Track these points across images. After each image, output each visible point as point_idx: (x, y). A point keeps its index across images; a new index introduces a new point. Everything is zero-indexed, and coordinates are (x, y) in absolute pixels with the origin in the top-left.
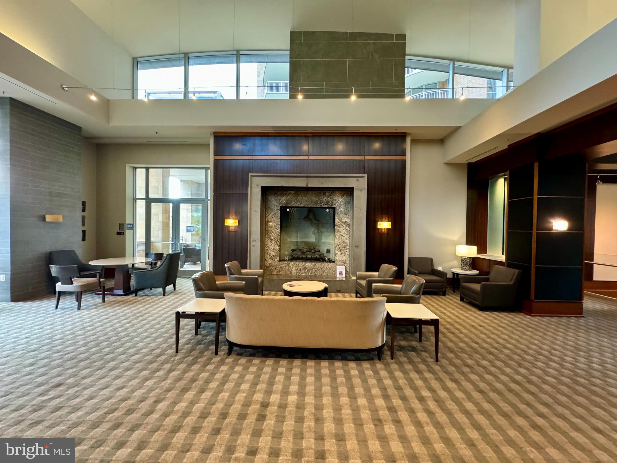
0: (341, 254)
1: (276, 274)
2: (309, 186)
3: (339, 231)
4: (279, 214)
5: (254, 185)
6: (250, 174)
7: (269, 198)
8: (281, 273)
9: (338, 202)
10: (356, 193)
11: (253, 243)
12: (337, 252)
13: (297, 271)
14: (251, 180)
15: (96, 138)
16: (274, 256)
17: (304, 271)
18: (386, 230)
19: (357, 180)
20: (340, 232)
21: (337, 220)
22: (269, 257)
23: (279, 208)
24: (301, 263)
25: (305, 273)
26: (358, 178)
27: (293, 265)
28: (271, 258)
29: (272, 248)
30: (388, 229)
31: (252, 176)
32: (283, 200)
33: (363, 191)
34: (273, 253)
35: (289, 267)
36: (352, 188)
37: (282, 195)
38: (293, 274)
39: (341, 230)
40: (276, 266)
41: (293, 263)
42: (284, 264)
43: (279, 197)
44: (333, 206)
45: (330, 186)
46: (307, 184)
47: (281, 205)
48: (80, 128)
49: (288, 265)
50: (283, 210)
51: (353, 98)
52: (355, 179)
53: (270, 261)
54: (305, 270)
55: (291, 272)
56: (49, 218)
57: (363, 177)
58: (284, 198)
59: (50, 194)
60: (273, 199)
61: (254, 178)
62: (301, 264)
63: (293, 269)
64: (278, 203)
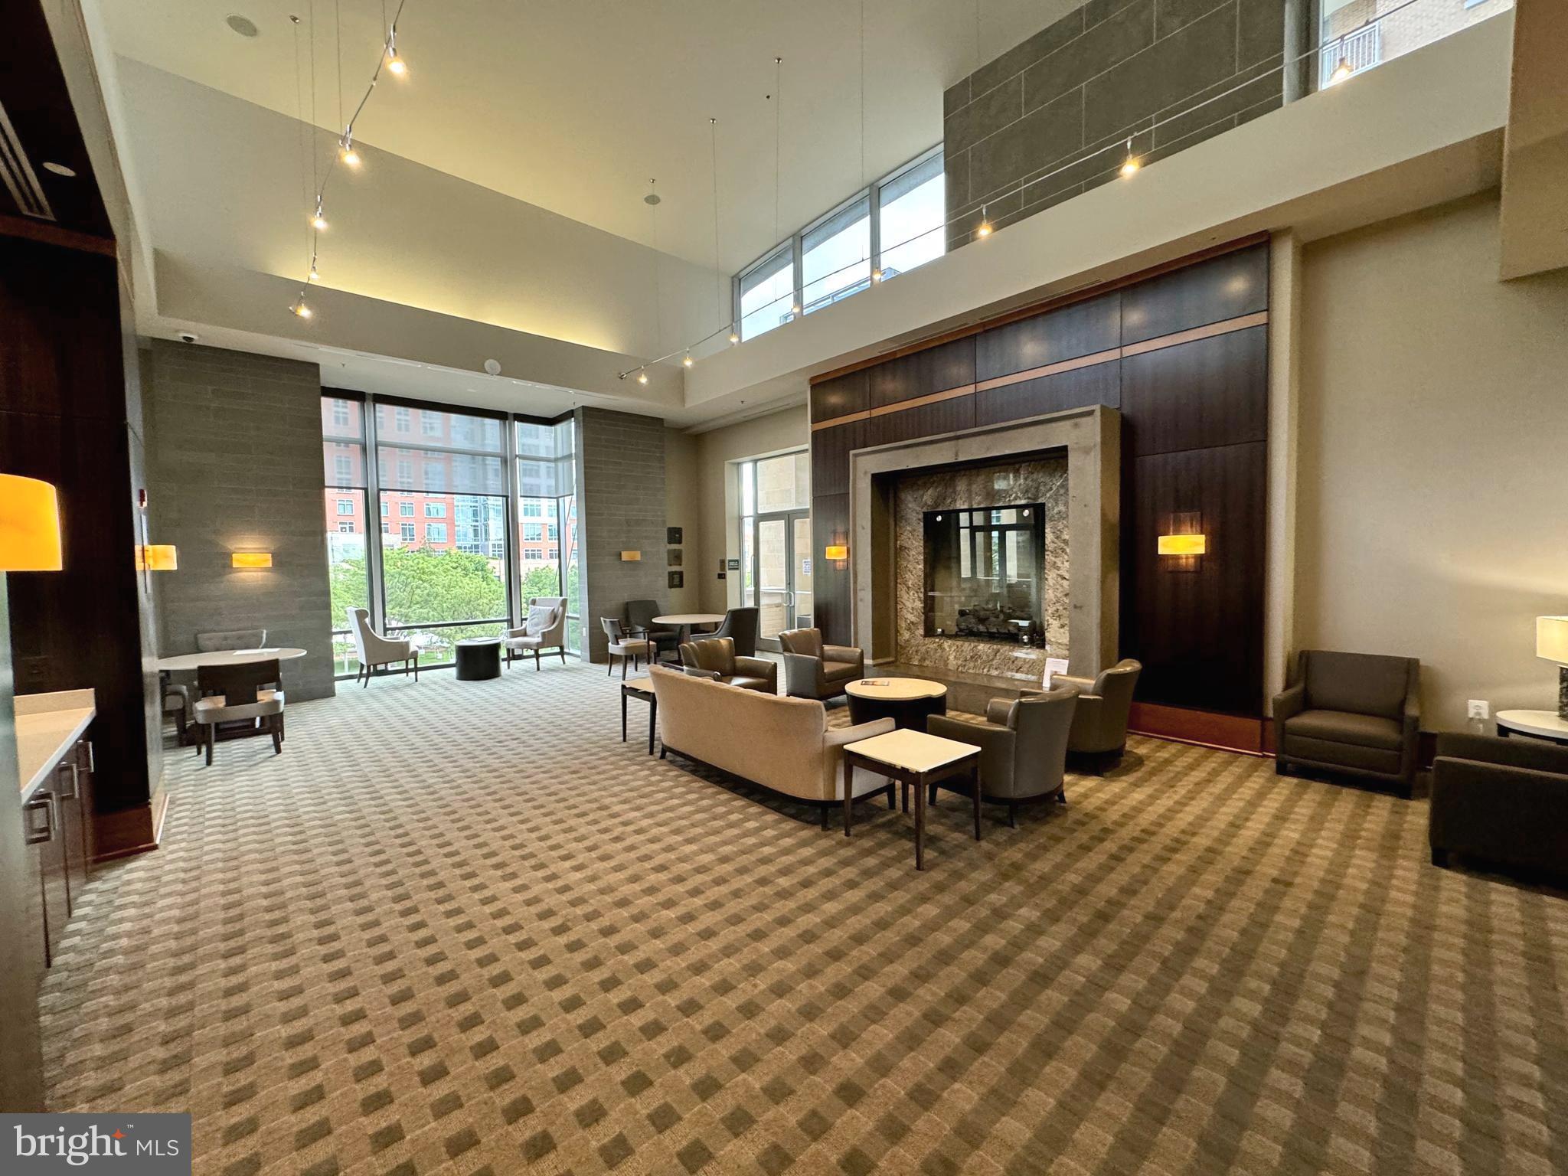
0: (1062, 626)
1: (916, 663)
2: (961, 459)
3: (1055, 566)
4: (922, 530)
5: (860, 474)
6: (852, 452)
7: (903, 496)
8: (927, 663)
9: (1051, 489)
10: (1073, 460)
11: (860, 594)
12: (1051, 621)
13: (960, 662)
14: (855, 462)
15: (688, 428)
16: (912, 623)
17: (972, 664)
18: (1191, 561)
19: (1076, 425)
20: (1058, 568)
21: (1049, 536)
22: (904, 625)
23: (921, 516)
24: (967, 644)
25: (975, 667)
26: (1078, 420)
27: (950, 647)
28: (909, 629)
29: (909, 605)
30: (1200, 558)
31: (856, 455)
32: (929, 496)
33: (1092, 454)
34: (911, 618)
35: (943, 650)
36: (1065, 449)
37: (925, 487)
38: (950, 667)
39: (1059, 564)
40: (918, 645)
41: (950, 642)
42: (932, 644)
43: (921, 492)
44: (1040, 501)
45: (1007, 452)
46: (957, 455)
47: (925, 510)
48: (662, 420)
49: (940, 646)
50: (928, 518)
51: (1130, 168)
52: (1068, 424)
53: (906, 635)
54: (976, 661)
55: (946, 665)
56: (625, 556)
57: (1091, 413)
58: (930, 492)
59: (628, 522)
60: (910, 498)
61: (859, 459)
62: (967, 646)
63: (951, 657)
64: (918, 506)
